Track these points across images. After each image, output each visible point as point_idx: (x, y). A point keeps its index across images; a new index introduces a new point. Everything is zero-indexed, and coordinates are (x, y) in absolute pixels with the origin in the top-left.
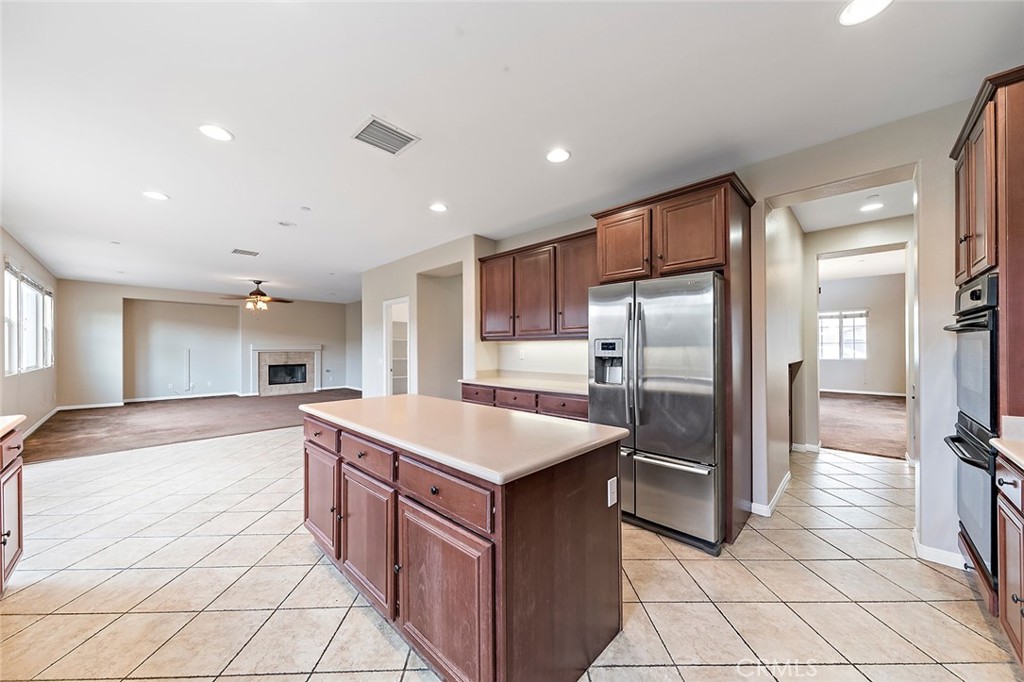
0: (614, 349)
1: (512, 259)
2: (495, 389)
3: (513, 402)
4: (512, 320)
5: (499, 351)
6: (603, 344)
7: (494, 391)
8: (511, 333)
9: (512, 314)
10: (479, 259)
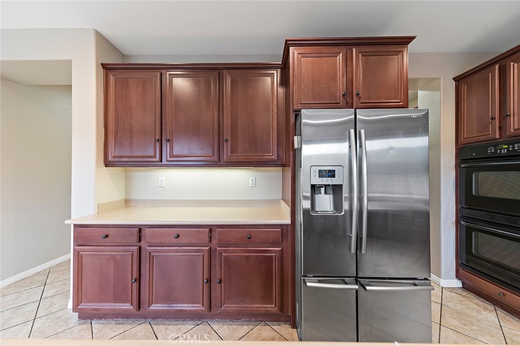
0: (333, 176)
1: (159, 74)
2: (140, 229)
3: (175, 241)
4: (158, 145)
5: (127, 179)
6: (320, 171)
7: (140, 230)
8: (158, 158)
9: (158, 137)
10: (102, 65)
